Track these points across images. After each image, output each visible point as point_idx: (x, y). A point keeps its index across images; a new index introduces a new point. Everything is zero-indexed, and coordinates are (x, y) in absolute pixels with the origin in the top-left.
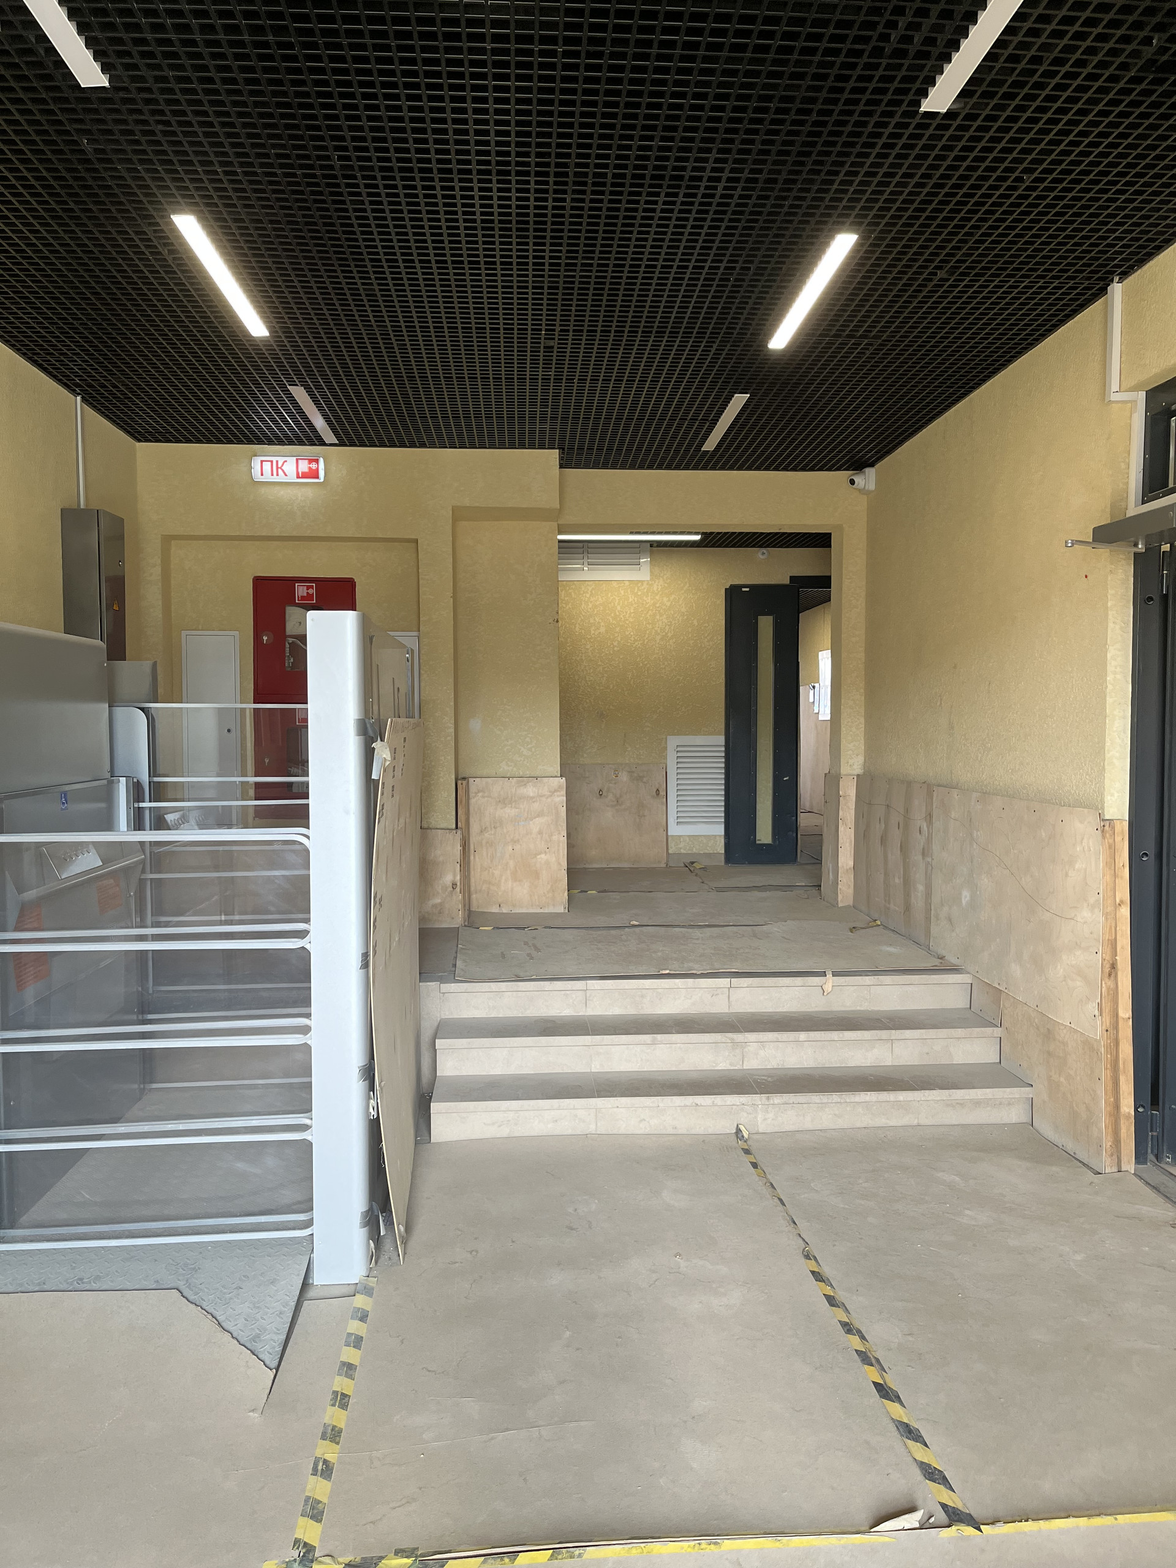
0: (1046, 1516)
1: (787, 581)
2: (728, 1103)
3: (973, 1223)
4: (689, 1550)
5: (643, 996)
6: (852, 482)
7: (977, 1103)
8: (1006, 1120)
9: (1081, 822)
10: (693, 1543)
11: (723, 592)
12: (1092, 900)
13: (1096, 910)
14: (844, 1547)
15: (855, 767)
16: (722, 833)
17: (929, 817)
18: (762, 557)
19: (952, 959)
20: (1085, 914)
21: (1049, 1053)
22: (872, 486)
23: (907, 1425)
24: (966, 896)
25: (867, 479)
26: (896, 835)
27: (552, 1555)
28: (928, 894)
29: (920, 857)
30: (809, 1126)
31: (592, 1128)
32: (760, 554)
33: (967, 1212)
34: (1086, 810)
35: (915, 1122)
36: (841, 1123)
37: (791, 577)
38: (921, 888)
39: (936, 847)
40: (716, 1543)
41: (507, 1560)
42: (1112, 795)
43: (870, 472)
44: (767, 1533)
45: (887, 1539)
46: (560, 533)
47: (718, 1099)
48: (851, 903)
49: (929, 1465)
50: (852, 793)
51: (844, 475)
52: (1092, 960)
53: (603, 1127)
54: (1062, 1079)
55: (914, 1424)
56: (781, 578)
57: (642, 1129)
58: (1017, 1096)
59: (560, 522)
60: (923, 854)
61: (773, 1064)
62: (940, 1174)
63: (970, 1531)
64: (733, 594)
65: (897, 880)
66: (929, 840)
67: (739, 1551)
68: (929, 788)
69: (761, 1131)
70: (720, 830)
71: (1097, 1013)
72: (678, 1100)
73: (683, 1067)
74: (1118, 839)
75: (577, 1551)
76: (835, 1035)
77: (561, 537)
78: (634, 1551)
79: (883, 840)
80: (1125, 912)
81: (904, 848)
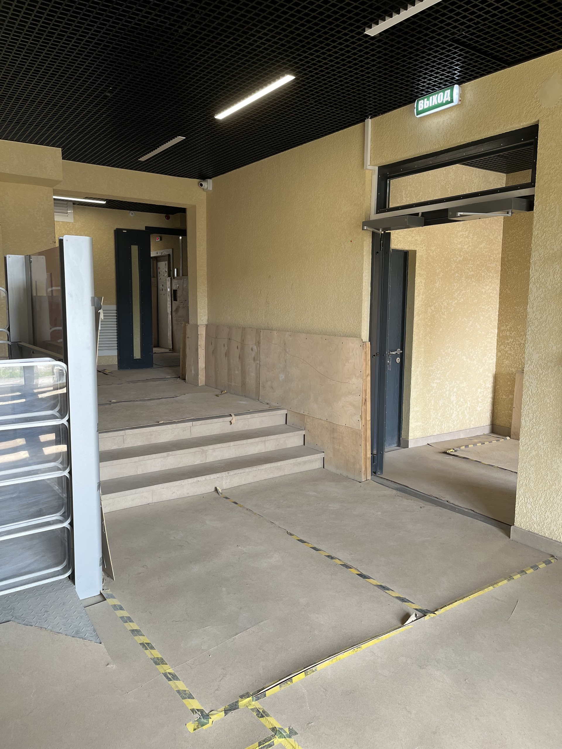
0: (450, 603)
1: (144, 229)
2: (212, 478)
3: (335, 509)
4: (353, 653)
5: (151, 435)
6: (201, 185)
7: (305, 463)
8: (315, 468)
9: (352, 343)
10: (352, 650)
11: (112, 232)
12: (358, 375)
13: (360, 379)
14: (400, 633)
15: (204, 321)
16: (116, 354)
17: (258, 343)
18: (131, 215)
19: (274, 404)
20: (354, 380)
21: (334, 438)
22: (210, 188)
23: (381, 586)
24: (282, 377)
25: (209, 184)
26: (235, 353)
27: (305, 674)
28: (258, 377)
29: (253, 361)
30: (243, 483)
31: (150, 501)
32: (131, 214)
33: (330, 505)
34: (355, 338)
35: (283, 474)
36: (256, 479)
37: (146, 227)
38: (253, 375)
39: (262, 357)
40: (359, 647)
41: (289, 683)
42: (364, 332)
43: (210, 181)
44: (373, 638)
45: (411, 626)
46: (54, 195)
47: (208, 477)
48: (204, 384)
49: (400, 597)
50: (204, 333)
51: (196, 181)
52: (357, 399)
53: (156, 499)
54: (341, 448)
55: (383, 585)
56: (141, 227)
57: (174, 496)
58: (319, 457)
59: (54, 188)
60: (254, 360)
61: (219, 458)
62: (308, 493)
63: (432, 615)
64: (118, 233)
65: (237, 372)
66: (258, 353)
67: (369, 647)
68: (258, 331)
69: (224, 488)
70: (115, 353)
71: (359, 419)
72: (190, 481)
73: (181, 465)
74: (367, 349)
75: (314, 669)
76: (244, 442)
77: (54, 197)
78: (334, 661)
79: (227, 354)
80: (369, 378)
81: (241, 357)
